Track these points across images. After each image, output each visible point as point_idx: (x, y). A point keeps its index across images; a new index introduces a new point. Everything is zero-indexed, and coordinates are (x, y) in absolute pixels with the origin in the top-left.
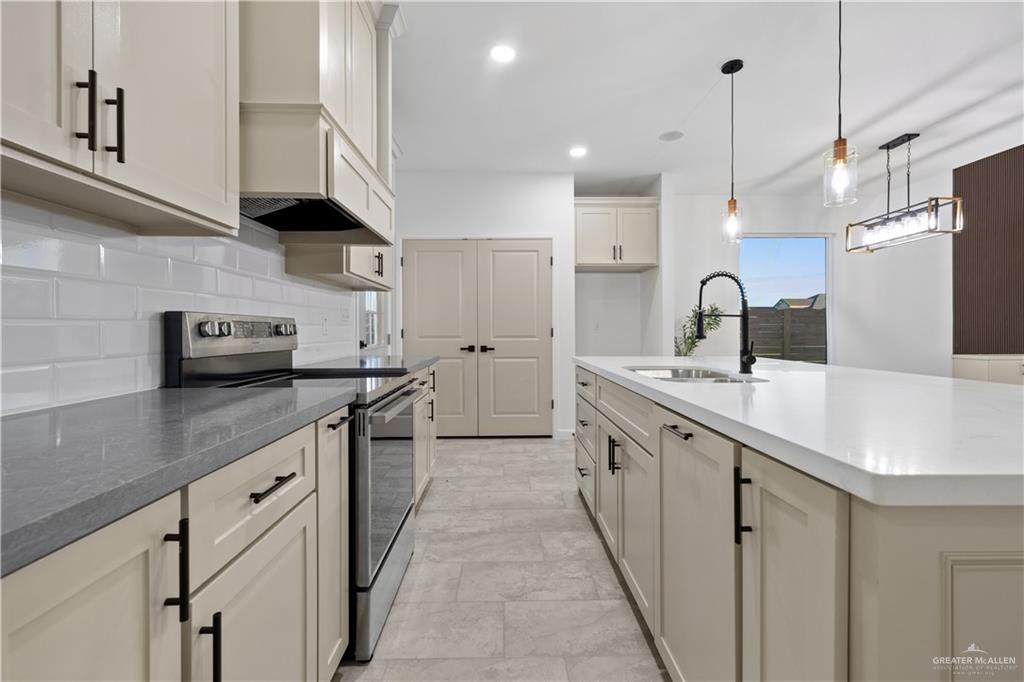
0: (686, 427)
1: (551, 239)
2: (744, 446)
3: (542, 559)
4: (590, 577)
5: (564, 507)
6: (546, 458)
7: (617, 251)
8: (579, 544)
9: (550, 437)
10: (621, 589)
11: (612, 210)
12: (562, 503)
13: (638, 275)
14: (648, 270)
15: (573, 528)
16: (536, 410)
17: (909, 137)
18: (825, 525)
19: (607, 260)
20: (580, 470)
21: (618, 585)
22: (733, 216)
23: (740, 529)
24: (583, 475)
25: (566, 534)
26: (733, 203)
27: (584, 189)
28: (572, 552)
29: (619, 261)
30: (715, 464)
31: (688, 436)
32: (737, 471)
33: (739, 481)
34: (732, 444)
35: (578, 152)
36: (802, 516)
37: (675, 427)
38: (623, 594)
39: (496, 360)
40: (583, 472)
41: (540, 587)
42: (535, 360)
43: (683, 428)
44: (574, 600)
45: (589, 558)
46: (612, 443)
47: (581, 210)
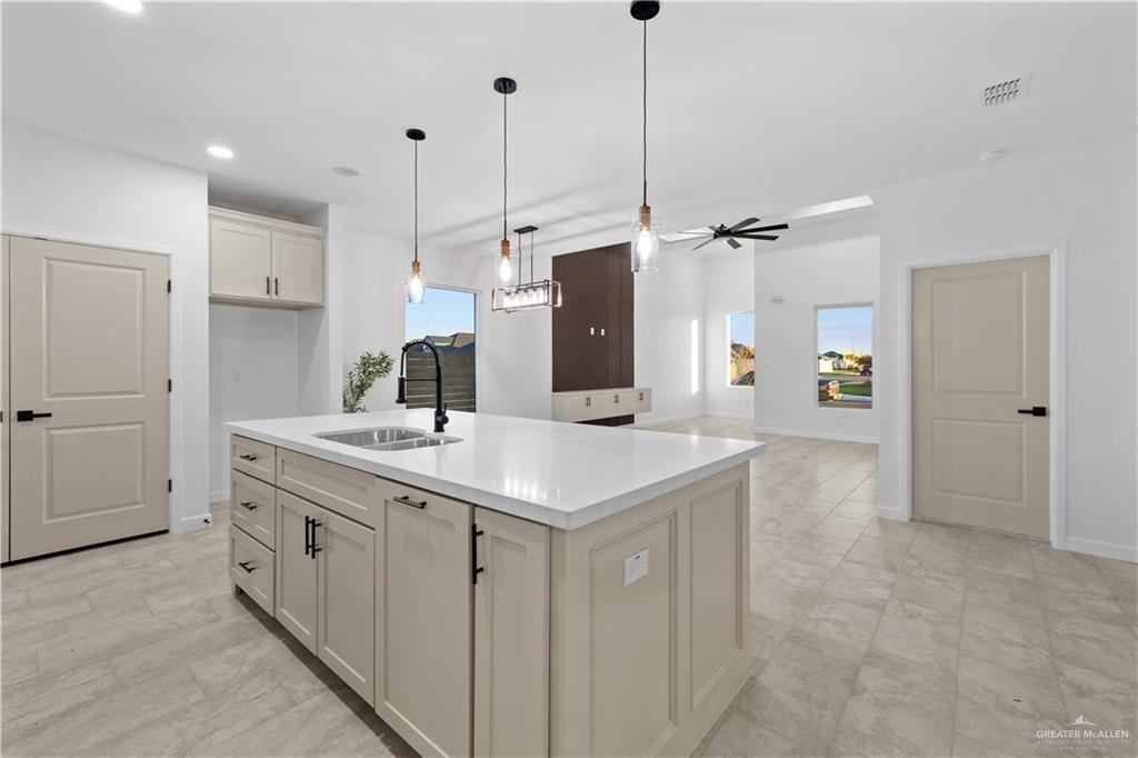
0: (418, 497)
1: (168, 256)
2: (476, 505)
3: (202, 697)
4: (279, 686)
5: (218, 619)
6: (165, 564)
7: (272, 285)
8: (253, 656)
9: (166, 532)
10: (320, 682)
11: (266, 233)
12: (212, 616)
13: (295, 313)
14: (310, 311)
15: (238, 641)
16: (139, 499)
17: (532, 229)
18: (538, 549)
19: (259, 293)
20: (243, 565)
21: (316, 679)
22: (416, 277)
23: (475, 571)
24: (249, 571)
25: (230, 652)
26: (416, 264)
27: (220, 197)
28: (245, 670)
29: (274, 297)
30: (450, 525)
31: (423, 505)
32: (474, 527)
33: (475, 533)
34: (467, 506)
35: (220, 152)
36: (522, 548)
37: (406, 498)
38: (323, 685)
39: (54, 432)
40: (249, 567)
41: (210, 730)
42: (137, 427)
43: (415, 498)
44: (263, 721)
45: (271, 667)
46: (311, 524)
47: (217, 224)
